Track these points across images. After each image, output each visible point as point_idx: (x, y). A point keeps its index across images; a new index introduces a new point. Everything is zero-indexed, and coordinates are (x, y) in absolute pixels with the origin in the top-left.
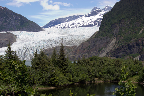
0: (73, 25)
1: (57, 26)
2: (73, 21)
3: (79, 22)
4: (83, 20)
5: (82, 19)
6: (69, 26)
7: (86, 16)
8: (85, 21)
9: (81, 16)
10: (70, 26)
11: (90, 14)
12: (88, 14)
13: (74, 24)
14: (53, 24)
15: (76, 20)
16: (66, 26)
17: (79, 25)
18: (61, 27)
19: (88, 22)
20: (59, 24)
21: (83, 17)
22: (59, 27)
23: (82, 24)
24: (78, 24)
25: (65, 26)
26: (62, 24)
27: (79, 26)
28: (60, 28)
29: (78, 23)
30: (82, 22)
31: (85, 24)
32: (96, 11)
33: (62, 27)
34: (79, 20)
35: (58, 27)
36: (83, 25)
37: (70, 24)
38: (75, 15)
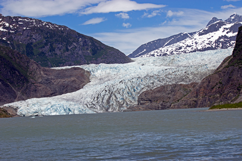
0: (180, 51)
1: (152, 53)
2: (178, 43)
3: (189, 45)
4: (196, 40)
5: (193, 39)
6: (173, 52)
7: (200, 34)
8: (200, 41)
9: (192, 34)
10: (174, 52)
11: (207, 29)
12: (204, 31)
13: (180, 48)
14: (145, 50)
15: (183, 41)
16: (168, 53)
17: (189, 49)
18: (159, 54)
19: (204, 44)
20: (157, 50)
21: (196, 36)
22: (156, 54)
23: (194, 48)
24: (187, 48)
25: (165, 52)
26: (160, 49)
27: (190, 51)
28: (158, 55)
29: (188, 46)
30: (194, 44)
31: (200, 47)
32: (217, 23)
33: (160, 54)
34: (189, 41)
35: (155, 55)
36: (197, 48)
37: (174, 49)
38: (181, 33)
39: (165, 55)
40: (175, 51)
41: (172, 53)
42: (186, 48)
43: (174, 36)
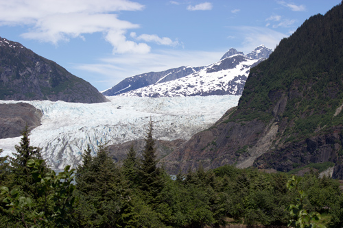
0: (179, 91)
1: (139, 91)
2: (177, 80)
3: (191, 84)
4: (202, 79)
5: (198, 77)
6: (167, 92)
7: (209, 71)
8: (207, 81)
9: (198, 69)
10: (169, 93)
11: (218, 64)
12: (214, 66)
13: (179, 88)
14: (130, 86)
15: (184, 78)
16: (161, 93)
17: (191, 90)
18: (148, 94)
19: (212, 85)
20: (145, 88)
21: (203, 72)
22: (144, 93)
23: (199, 89)
24: (189, 88)
25: (157, 92)
26: (150, 86)
27: (192, 93)
28: (146, 95)
29: (189, 86)
30: (199, 84)
31: (206, 89)
32: (234, 57)
33: (150, 94)
34: (191, 79)
35: (143, 95)
36: (202, 90)
37: (170, 88)
38: (183, 67)
39: (156, 95)
40: (172, 91)
41: (166, 94)
42: (186, 88)
43: (173, 69)
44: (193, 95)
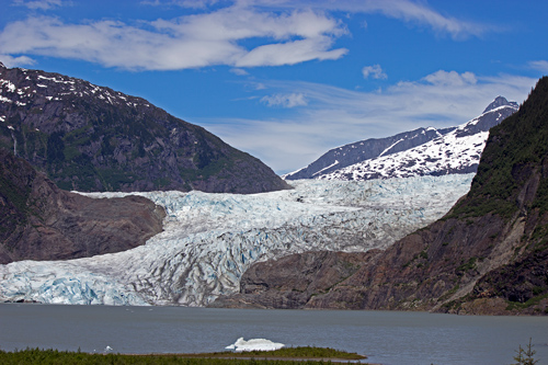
0: (411, 169)
1: (348, 170)
2: (409, 151)
3: (432, 157)
4: (449, 148)
5: (443, 145)
6: (393, 170)
7: (460, 134)
8: (457, 150)
9: (444, 132)
10: (397, 172)
11: (475, 123)
12: (468, 126)
13: (412, 163)
14: (337, 162)
15: (420, 148)
16: (383, 172)
17: (432, 167)
18: (362, 174)
19: (465, 157)
20: (358, 165)
21: (450, 137)
22: (356, 172)
23: (443, 164)
24: (428, 163)
25: (377, 170)
26: (367, 162)
27: (432, 169)
28: (359, 176)
29: (429, 159)
30: (444, 156)
31: (455, 164)
32: (499, 111)
33: (366, 175)
34: (432, 149)
35: (354, 177)
36: (449, 165)
37: (397, 164)
38: (422, 129)
39: (377, 175)
40: (400, 168)
41: (391, 173)
42: (424, 164)
43: (405, 133)
44: (434, 174)
